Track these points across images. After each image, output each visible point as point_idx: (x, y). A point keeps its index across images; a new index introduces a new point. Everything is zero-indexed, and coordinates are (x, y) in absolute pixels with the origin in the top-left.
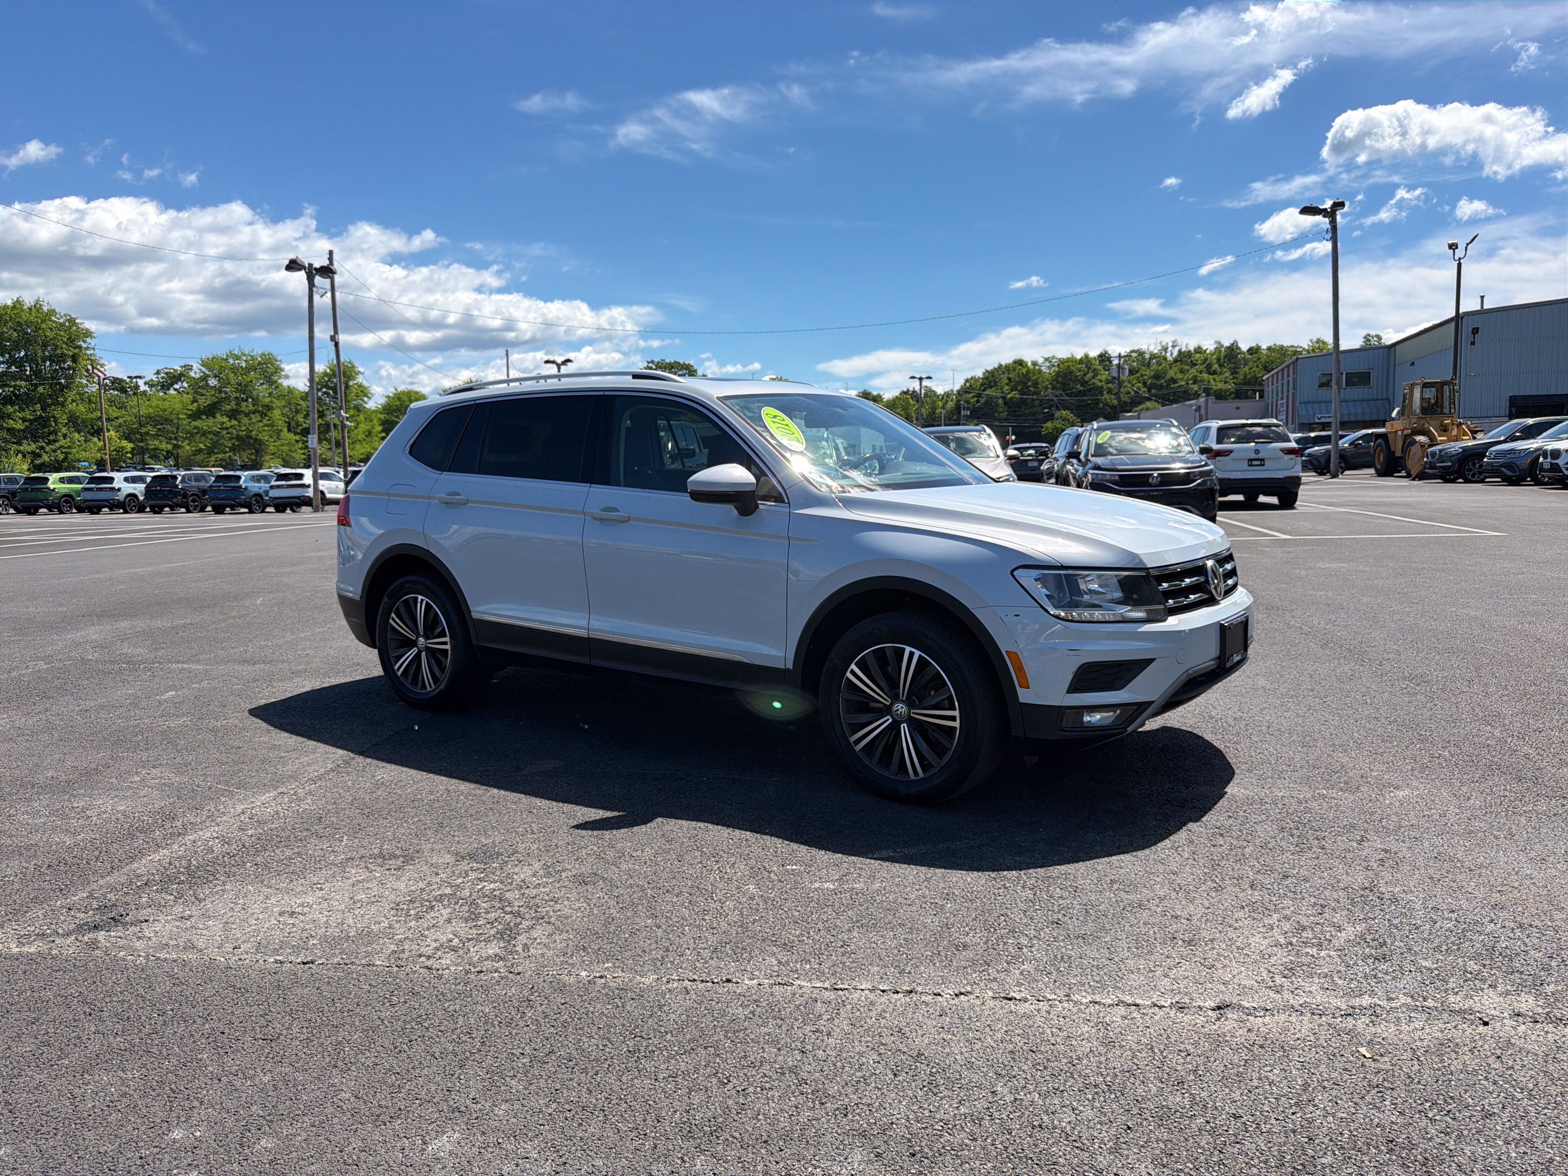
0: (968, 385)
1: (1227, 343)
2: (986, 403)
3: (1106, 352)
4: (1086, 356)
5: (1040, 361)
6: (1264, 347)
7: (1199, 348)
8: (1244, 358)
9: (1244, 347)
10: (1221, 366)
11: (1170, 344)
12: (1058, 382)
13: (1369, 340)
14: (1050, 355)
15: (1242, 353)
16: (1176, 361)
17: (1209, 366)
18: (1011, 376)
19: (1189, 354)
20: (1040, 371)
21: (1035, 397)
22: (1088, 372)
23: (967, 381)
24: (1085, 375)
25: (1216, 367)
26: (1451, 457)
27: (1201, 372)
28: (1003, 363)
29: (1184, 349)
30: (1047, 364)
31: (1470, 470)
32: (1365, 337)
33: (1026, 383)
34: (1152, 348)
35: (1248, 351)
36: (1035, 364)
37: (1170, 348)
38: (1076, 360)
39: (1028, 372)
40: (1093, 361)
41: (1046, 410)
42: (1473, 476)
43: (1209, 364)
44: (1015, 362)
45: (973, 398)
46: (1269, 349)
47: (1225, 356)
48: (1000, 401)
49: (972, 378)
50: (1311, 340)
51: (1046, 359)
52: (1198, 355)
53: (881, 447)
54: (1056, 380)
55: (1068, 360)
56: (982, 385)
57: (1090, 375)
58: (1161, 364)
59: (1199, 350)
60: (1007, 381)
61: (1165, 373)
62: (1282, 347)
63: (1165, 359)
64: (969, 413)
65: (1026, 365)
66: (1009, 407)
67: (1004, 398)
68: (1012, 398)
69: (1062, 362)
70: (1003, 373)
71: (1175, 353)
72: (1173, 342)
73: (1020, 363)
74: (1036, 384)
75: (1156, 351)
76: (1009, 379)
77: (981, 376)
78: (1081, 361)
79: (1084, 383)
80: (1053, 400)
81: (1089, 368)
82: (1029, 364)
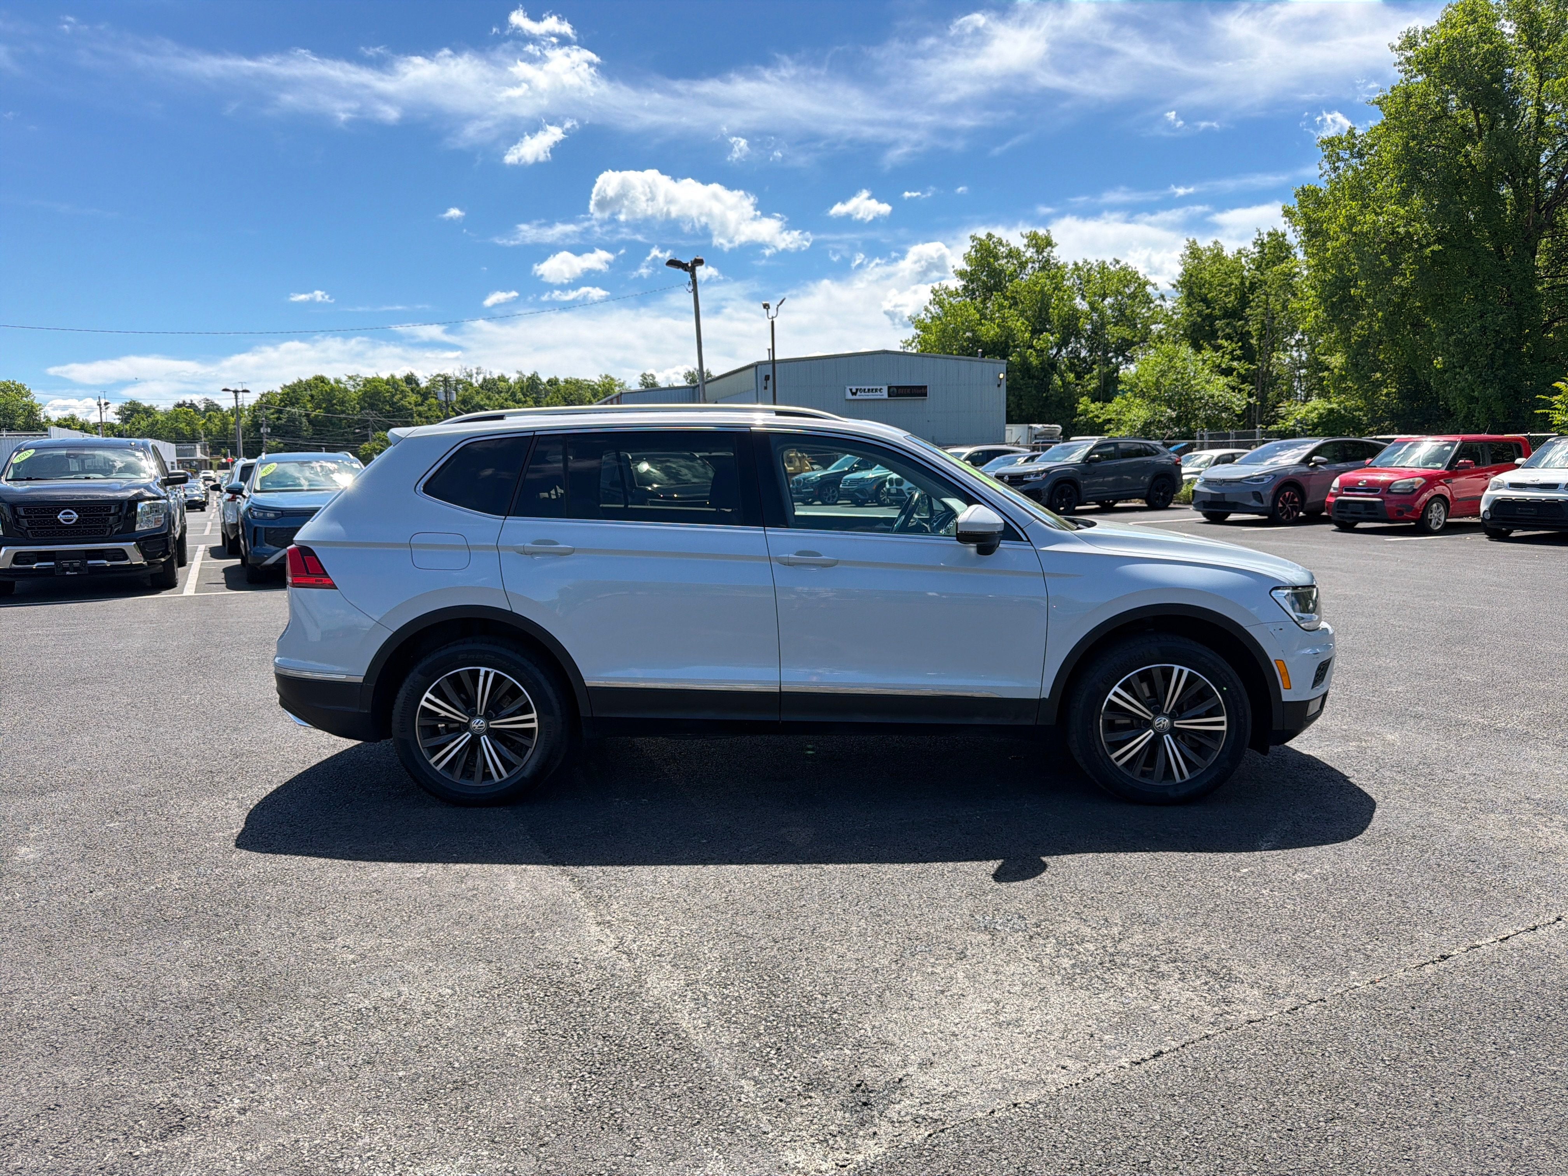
0: (264, 400)
1: (528, 374)
2: (288, 421)
3: (412, 375)
4: (393, 377)
5: (344, 379)
6: (561, 379)
7: (503, 376)
8: (545, 389)
9: (544, 380)
10: (525, 395)
11: (474, 371)
12: (365, 402)
13: (645, 378)
14: (354, 374)
15: (541, 384)
16: (481, 387)
17: (513, 394)
18: (313, 392)
19: (494, 382)
20: (346, 390)
21: (343, 416)
22: (396, 394)
23: (263, 395)
24: (393, 396)
25: (519, 396)
26: (812, 484)
27: (506, 400)
28: (304, 379)
29: (488, 377)
30: (352, 383)
31: (826, 495)
32: (642, 376)
33: (331, 401)
34: (457, 374)
35: (548, 382)
36: (338, 381)
37: (475, 375)
38: (382, 379)
39: (332, 389)
40: (400, 383)
41: (357, 431)
42: (829, 499)
43: (513, 392)
44: (316, 379)
45: (273, 414)
46: (566, 381)
47: (528, 386)
48: (304, 420)
49: (269, 393)
50: (601, 376)
51: (350, 378)
52: (502, 384)
53: (172, 463)
54: (363, 399)
55: (374, 380)
56: (281, 400)
57: (398, 397)
58: (467, 390)
59: (502, 379)
60: (309, 398)
61: (472, 398)
62: (577, 381)
63: (471, 385)
64: (269, 430)
65: (329, 383)
66: (314, 425)
67: (307, 415)
68: (316, 416)
69: (368, 381)
70: (306, 390)
71: (480, 379)
72: (477, 369)
73: (322, 380)
74: (342, 402)
75: (462, 377)
76: (312, 396)
77: (280, 391)
78: (387, 382)
79: (392, 404)
80: (368, 421)
81: (397, 390)
82: (332, 382)
